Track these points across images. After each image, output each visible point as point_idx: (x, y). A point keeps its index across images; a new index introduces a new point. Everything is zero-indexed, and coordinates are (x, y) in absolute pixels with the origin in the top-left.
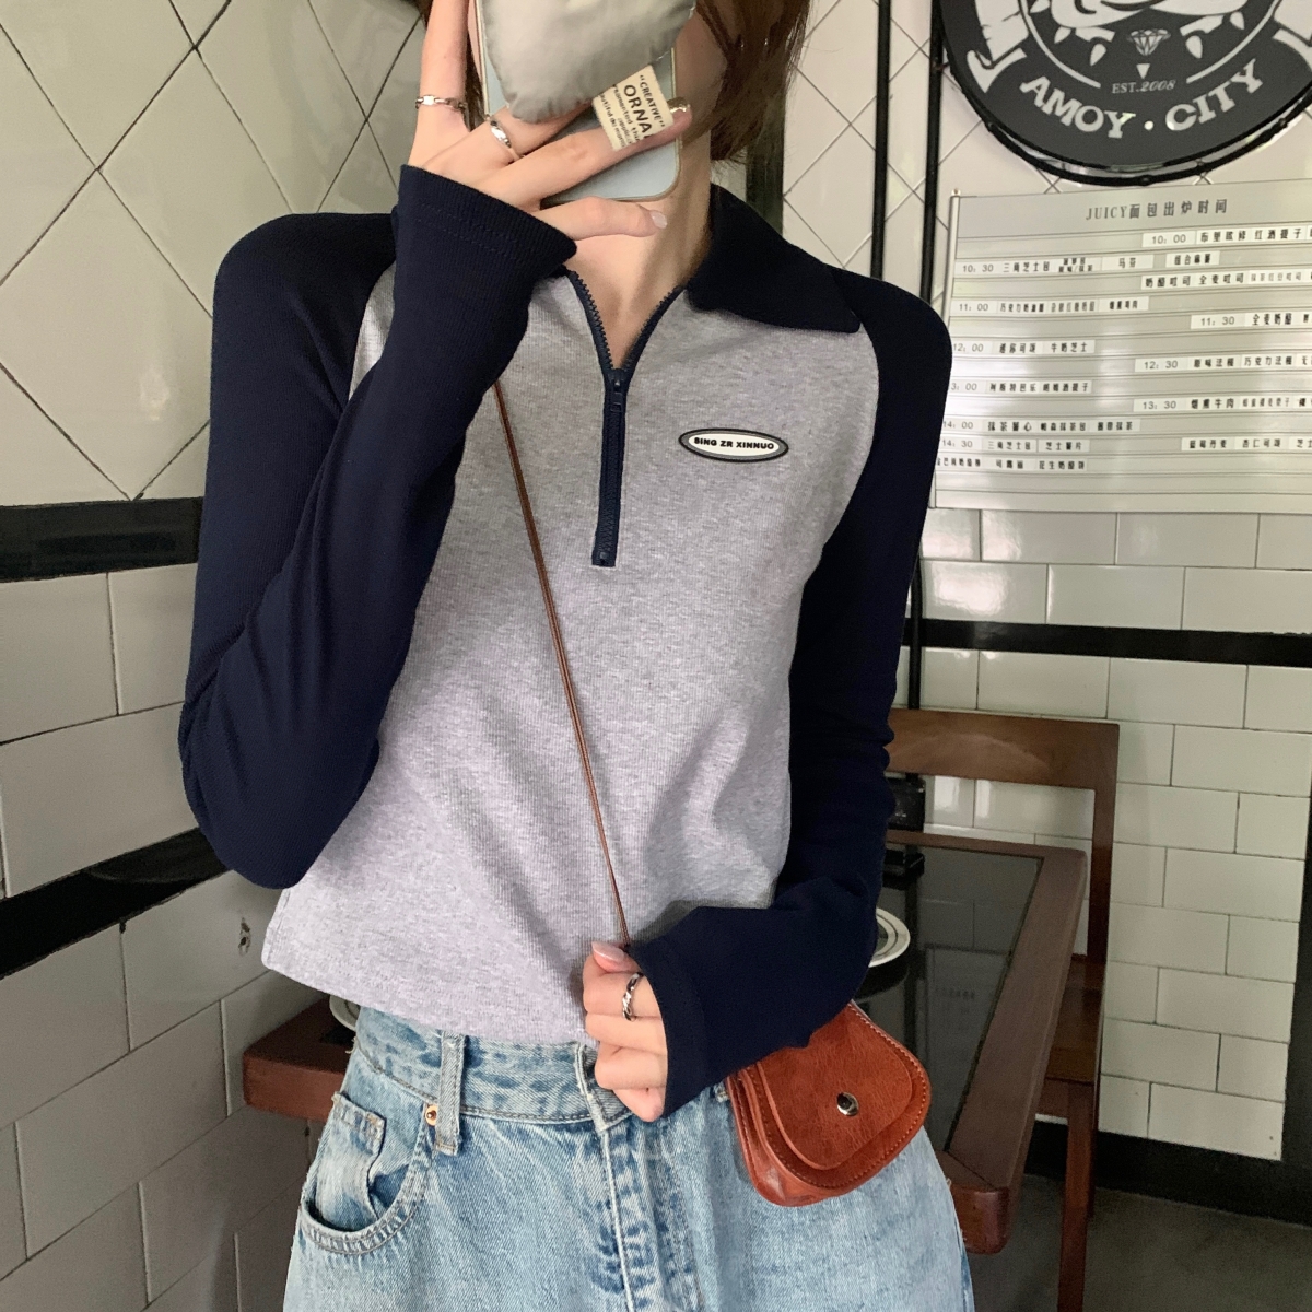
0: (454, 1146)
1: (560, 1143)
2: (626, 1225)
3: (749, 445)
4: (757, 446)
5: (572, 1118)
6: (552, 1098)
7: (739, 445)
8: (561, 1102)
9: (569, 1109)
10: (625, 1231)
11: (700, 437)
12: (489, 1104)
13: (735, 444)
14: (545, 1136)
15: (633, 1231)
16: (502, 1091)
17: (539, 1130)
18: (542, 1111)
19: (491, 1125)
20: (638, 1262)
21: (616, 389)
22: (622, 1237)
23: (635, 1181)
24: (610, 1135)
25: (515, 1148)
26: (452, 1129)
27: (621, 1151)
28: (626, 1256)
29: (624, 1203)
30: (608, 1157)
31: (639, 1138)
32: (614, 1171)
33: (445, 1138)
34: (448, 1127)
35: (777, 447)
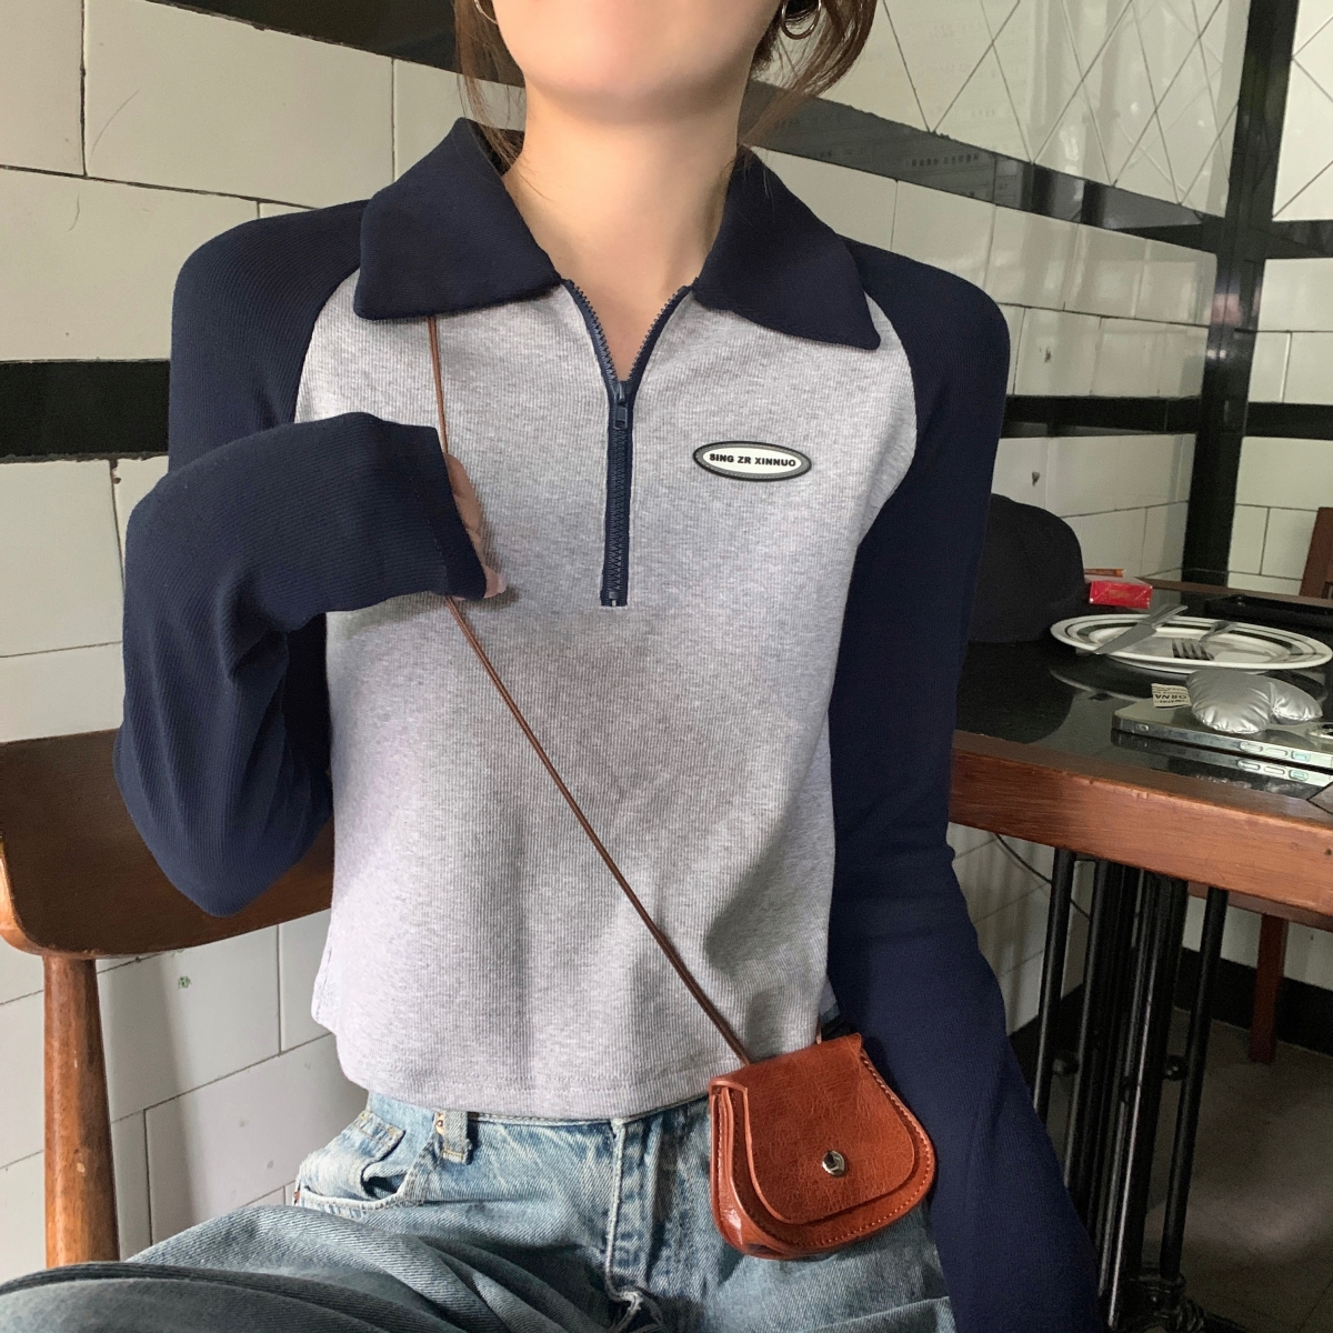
0: (463, 1152)
7: (758, 462)
10: (619, 1235)
11: (715, 451)
13: (753, 461)
20: (624, 1263)
21: (621, 404)
22: (615, 1239)
23: (642, 1186)
24: (627, 1131)
25: (526, 1154)
26: (460, 1136)
27: (634, 1151)
28: (613, 1256)
29: (626, 1208)
30: (620, 1156)
31: (654, 1141)
32: (622, 1172)
33: (454, 1145)
34: (456, 1133)
35: (799, 463)
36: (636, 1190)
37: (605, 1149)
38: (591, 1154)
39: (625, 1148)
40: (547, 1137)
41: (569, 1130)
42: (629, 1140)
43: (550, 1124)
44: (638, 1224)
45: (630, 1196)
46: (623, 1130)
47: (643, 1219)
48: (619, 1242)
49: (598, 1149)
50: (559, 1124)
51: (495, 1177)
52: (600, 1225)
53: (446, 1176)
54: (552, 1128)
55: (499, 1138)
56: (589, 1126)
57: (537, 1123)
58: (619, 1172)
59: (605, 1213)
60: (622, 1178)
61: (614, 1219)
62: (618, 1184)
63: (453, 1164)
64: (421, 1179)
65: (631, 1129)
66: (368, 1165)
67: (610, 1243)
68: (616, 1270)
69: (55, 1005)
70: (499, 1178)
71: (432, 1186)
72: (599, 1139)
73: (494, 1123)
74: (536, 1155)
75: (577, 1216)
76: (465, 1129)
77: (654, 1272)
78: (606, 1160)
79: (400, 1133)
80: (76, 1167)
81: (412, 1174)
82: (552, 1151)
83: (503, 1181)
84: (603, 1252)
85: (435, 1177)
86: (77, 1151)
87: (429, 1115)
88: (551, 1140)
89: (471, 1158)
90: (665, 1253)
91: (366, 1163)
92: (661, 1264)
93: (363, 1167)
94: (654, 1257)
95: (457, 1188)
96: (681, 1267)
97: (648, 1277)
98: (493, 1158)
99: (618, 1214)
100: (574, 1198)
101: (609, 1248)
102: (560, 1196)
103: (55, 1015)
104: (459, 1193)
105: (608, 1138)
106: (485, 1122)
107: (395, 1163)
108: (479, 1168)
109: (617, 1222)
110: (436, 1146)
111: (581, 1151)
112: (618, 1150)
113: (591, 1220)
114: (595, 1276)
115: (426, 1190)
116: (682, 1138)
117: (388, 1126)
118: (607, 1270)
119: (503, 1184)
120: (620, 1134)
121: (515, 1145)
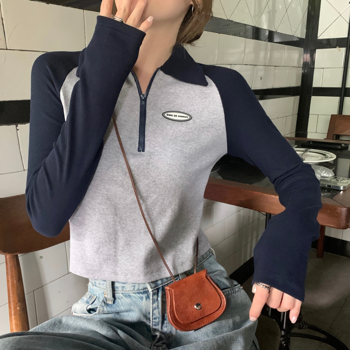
0: (112, 301)
1: (139, 297)
3: (181, 117)
4: (183, 117)
5: (142, 290)
6: (136, 285)
7: (179, 116)
8: (139, 287)
20: (155, 325)
21: (143, 101)
22: (152, 320)
24: (153, 293)
25: (128, 300)
26: (111, 297)
27: (155, 297)
28: (152, 324)
29: (154, 312)
30: (152, 299)
31: (160, 294)
32: (153, 303)
33: (109, 299)
34: (110, 296)
35: (189, 117)
36: (157, 307)
38: (144, 299)
39: (153, 297)
40: (133, 296)
42: (154, 294)
43: (133, 292)
44: (158, 315)
45: (155, 308)
46: (152, 292)
47: (159, 314)
48: (153, 320)
49: (146, 297)
50: (136, 292)
51: (120, 306)
52: (148, 316)
53: (108, 307)
55: (121, 297)
56: (143, 292)
57: (130, 292)
58: (152, 303)
59: (149, 313)
60: (153, 304)
61: (152, 315)
62: (152, 306)
63: (110, 304)
64: (102, 309)
65: (154, 291)
66: (88, 306)
68: (154, 327)
70: (121, 307)
71: (104, 310)
72: (146, 295)
73: (119, 293)
74: (130, 300)
75: (142, 315)
76: (112, 295)
77: (163, 327)
78: (148, 300)
79: (96, 297)
80: (17, 308)
81: (99, 308)
82: (134, 299)
83: (122, 307)
84: (150, 323)
85: (105, 308)
86: (17, 304)
87: (103, 292)
88: (134, 296)
89: (114, 302)
90: (165, 322)
92: (165, 325)
94: (163, 323)
98: (119, 302)
99: (153, 313)
100: (141, 311)
101: (151, 322)
102: (137, 310)
103: (9, 269)
104: (112, 311)
105: (148, 294)
106: (117, 293)
107: (95, 305)
108: (116, 305)
109: (153, 315)
110: (105, 300)
112: (151, 297)
113: (146, 315)
114: (148, 327)
115: (103, 311)
117: (93, 295)
118: (151, 327)
119: (122, 308)
120: (151, 293)
121: (125, 298)
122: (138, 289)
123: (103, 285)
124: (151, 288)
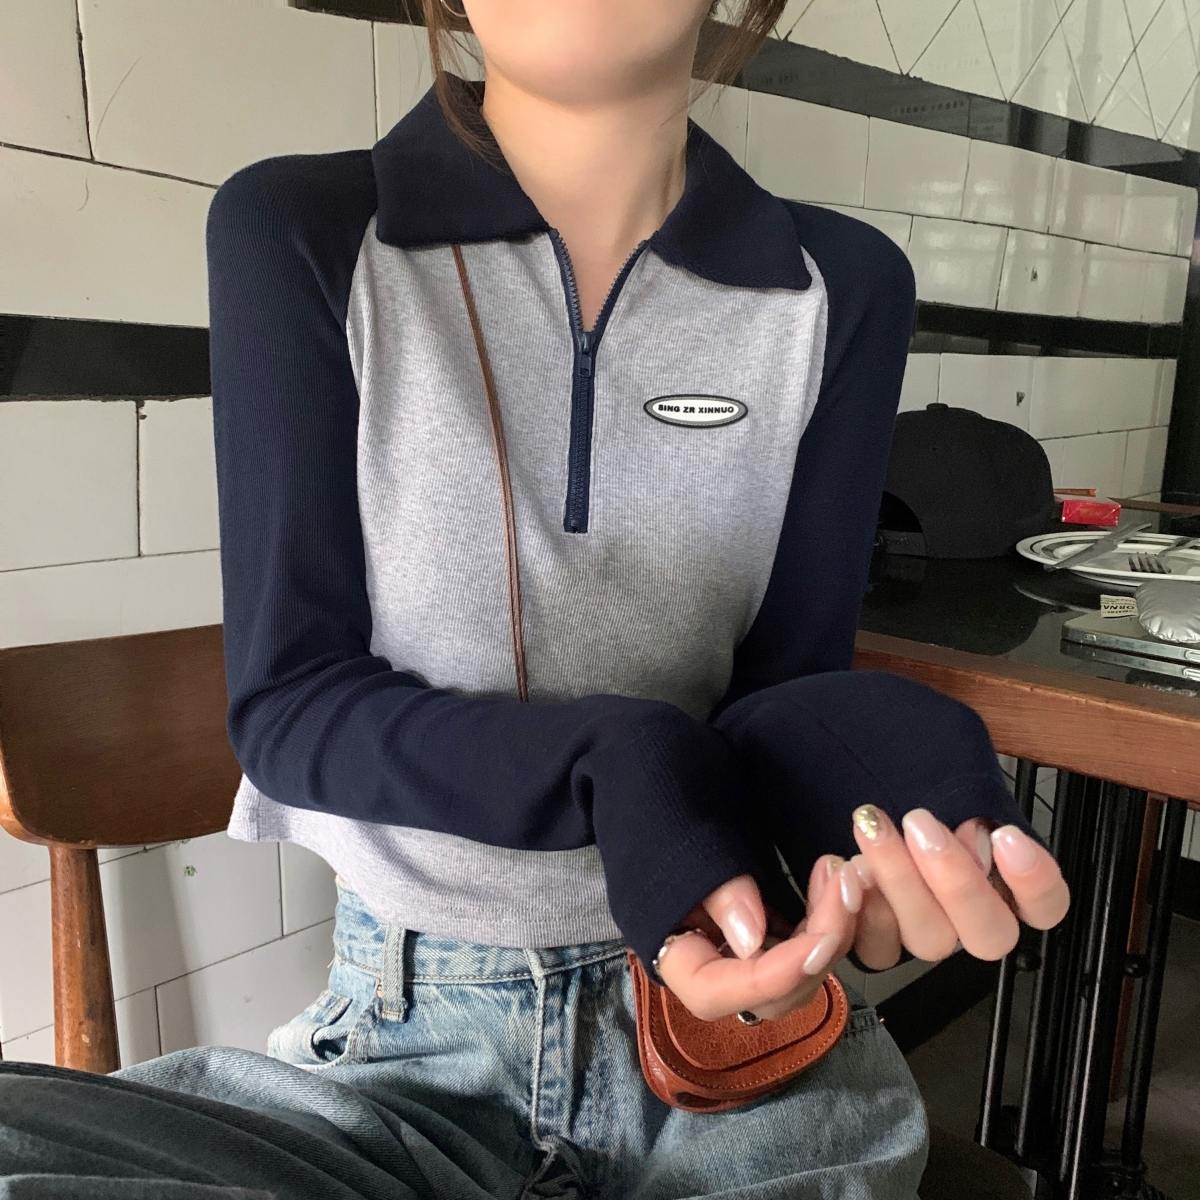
0: (400, 1011)
1: (497, 1001)
2: (546, 1076)
3: (710, 410)
4: (717, 410)
5: (509, 976)
6: (491, 957)
7: (701, 410)
8: (499, 962)
9: (506, 967)
10: (542, 1084)
11: (664, 403)
12: (432, 968)
13: (697, 410)
14: (483, 995)
15: (549, 1084)
16: (445, 955)
17: (477, 990)
18: (481, 970)
19: (434, 988)
20: (548, 1113)
21: (585, 353)
22: (539, 1088)
23: (562, 1034)
24: (547, 983)
25: (457, 1011)
26: (397, 995)
27: (555, 1002)
28: (538, 1105)
29: (548, 1056)
30: (542, 1005)
31: (573, 993)
32: (544, 1022)
33: (391, 1005)
34: (393, 993)
35: (736, 409)
36: (557, 1038)
37: (528, 1003)
38: (515, 1007)
39: (546, 999)
40: (475, 995)
41: (495, 986)
42: (549, 990)
43: (478, 982)
44: (559, 1071)
45: (552, 1044)
46: (544, 982)
47: (565, 1066)
48: (542, 1092)
49: (521, 1003)
50: (486, 982)
51: (428, 1031)
52: (524, 1073)
53: (384, 1032)
54: (479, 985)
55: (433, 997)
56: (513, 982)
57: (466, 982)
58: (541, 1021)
59: (529, 1062)
60: (543, 1027)
61: (538, 1067)
62: (540, 1033)
63: (392, 1023)
64: (362, 1037)
65: (551, 981)
66: (318, 1030)
67: (535, 1092)
68: (542, 1119)
69: (60, 889)
70: (432, 1032)
71: (372, 1042)
72: (523, 993)
73: (427, 984)
74: (466, 1012)
75: (502, 1064)
76: (401, 989)
77: (577, 1124)
78: (529, 1012)
79: (347, 1000)
80: (80, 1037)
81: (354, 1033)
82: (480, 1007)
83: (434, 1034)
84: (529, 1103)
85: (374, 1034)
86: (81, 1024)
87: (372, 983)
88: (479, 997)
89: (407, 1017)
90: (586, 1102)
91: (316, 1028)
92: (583, 1115)
93: (313, 1031)
94: (576, 1107)
95: (394, 1043)
96: (602, 1118)
97: (571, 1127)
98: (427, 1016)
99: (541, 1063)
100: (499, 1047)
101: (535, 1097)
102: (486, 1045)
103: (61, 898)
104: (397, 1048)
105: (530, 993)
106: (419, 984)
107: (342, 1026)
108: (415, 1025)
109: (540, 1069)
110: (376, 1007)
111: (506, 1005)
112: (540, 1002)
113: (517, 1069)
114: (522, 1125)
115: (367, 1046)
116: (600, 992)
117: (339, 997)
118: (533, 1120)
119: (435, 1038)
120: (541, 985)
121: (445, 1002)
122: (496, 973)
123: (373, 955)
124: (543, 966)
